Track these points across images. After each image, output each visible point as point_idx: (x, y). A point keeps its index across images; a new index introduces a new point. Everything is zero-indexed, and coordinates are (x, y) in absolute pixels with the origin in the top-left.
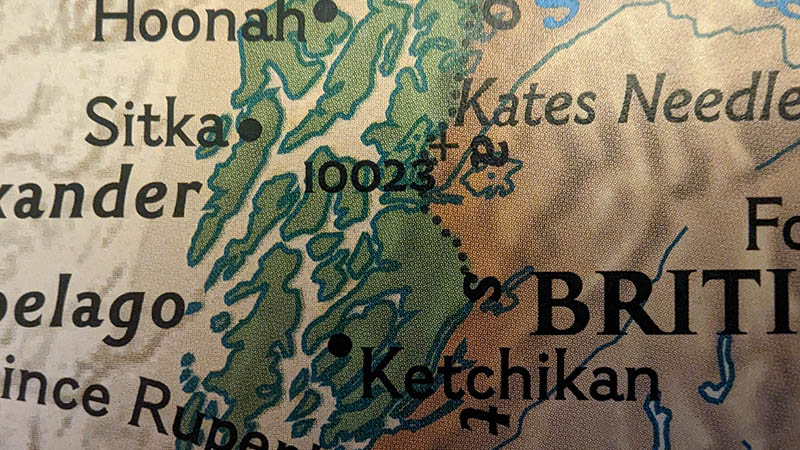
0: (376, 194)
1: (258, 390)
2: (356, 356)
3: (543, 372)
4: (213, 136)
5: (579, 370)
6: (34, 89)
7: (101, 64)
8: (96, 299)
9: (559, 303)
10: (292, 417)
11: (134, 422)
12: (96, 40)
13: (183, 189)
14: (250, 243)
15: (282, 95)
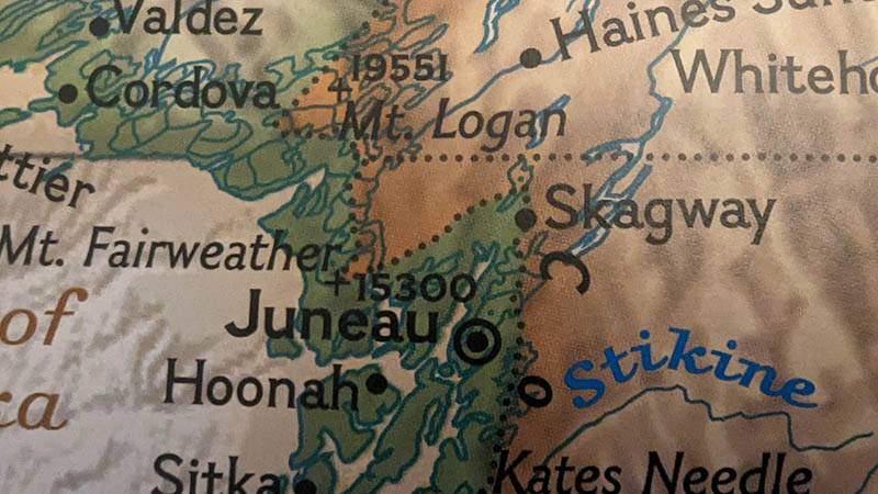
6: (105, 444)
7: (170, 423)
12: (166, 401)
15: (336, 459)
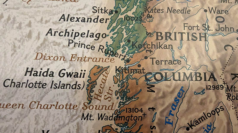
0: (134, 21)
1: (117, 47)
2: (131, 43)
3: (157, 45)
4: (111, 12)
5: (162, 45)
6: (85, 5)
7: (95, 2)
8: (93, 34)
9: (159, 36)
10: (122, 51)
11: (99, 51)
13: (107, 19)
14: (116, 27)
15: (121, 8)
